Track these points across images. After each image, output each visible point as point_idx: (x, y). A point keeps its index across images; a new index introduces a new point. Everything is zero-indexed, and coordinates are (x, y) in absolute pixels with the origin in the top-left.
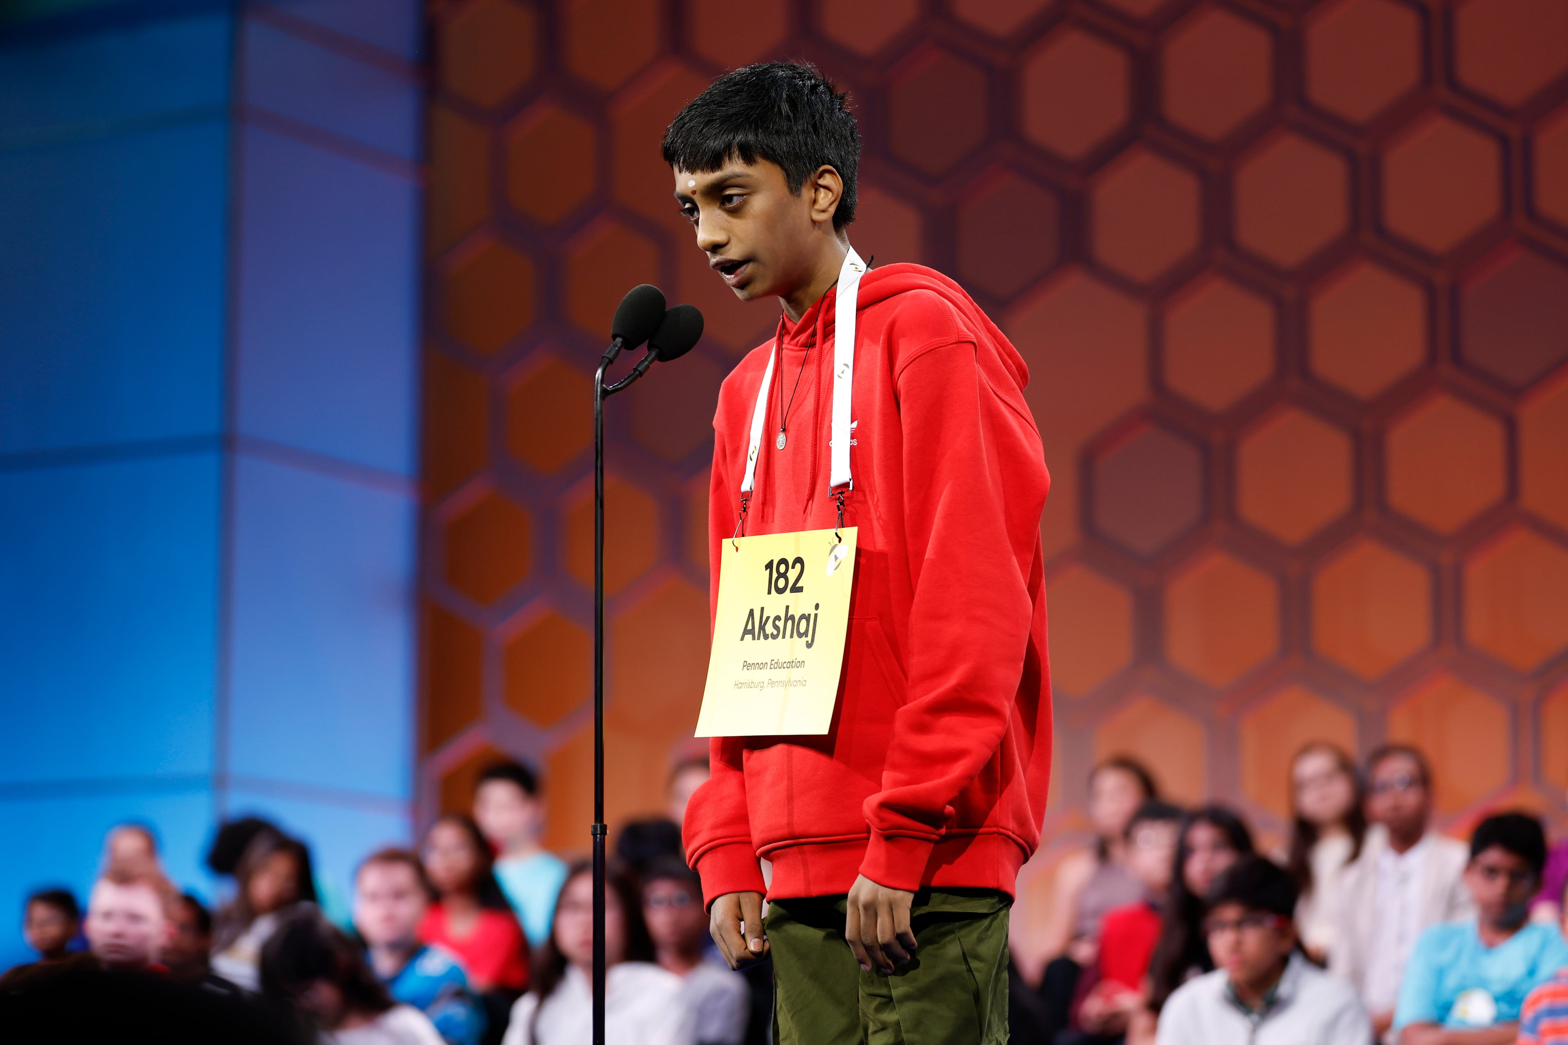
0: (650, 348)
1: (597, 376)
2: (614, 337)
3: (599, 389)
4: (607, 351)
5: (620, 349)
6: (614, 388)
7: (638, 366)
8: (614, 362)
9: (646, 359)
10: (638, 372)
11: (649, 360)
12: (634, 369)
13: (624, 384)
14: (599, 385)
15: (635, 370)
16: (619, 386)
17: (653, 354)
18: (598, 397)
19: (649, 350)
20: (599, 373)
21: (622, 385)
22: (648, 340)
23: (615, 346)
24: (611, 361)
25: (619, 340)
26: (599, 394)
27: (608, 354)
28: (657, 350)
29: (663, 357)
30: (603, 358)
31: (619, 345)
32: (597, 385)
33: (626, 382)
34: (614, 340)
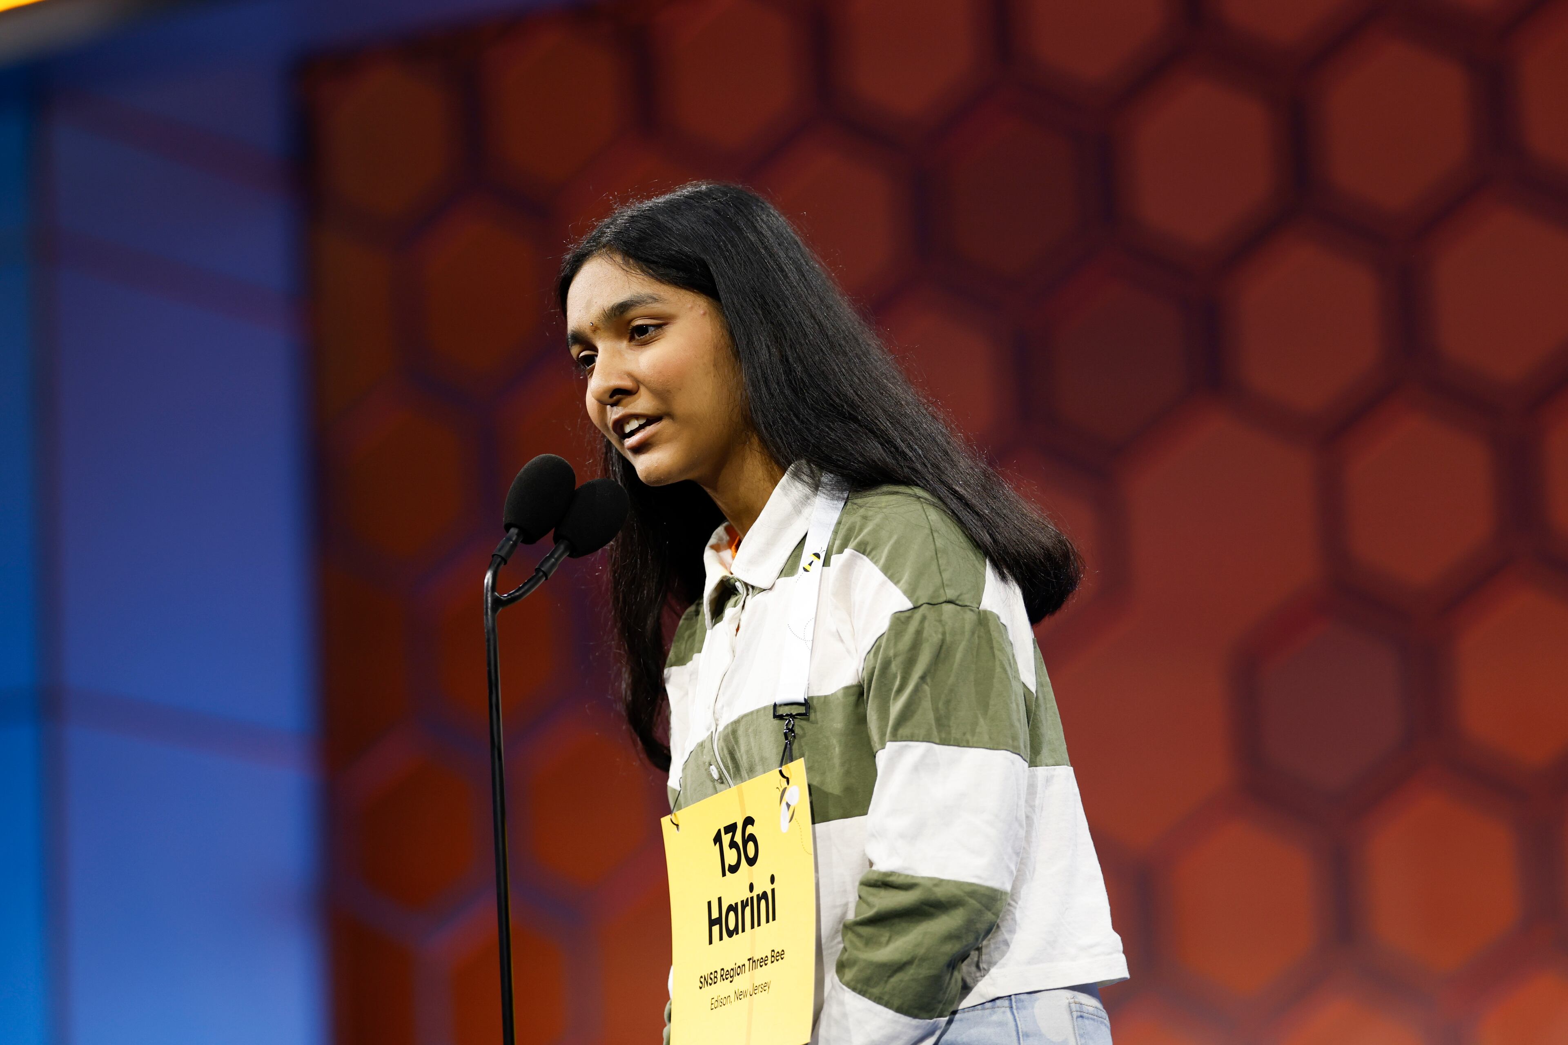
0: (557, 539)
1: (486, 581)
2: (508, 527)
3: (489, 599)
4: (499, 547)
5: (515, 543)
6: (509, 597)
8: (508, 562)
9: (552, 556)
10: (541, 574)
11: (556, 556)
12: (536, 569)
13: (523, 590)
14: (490, 594)
15: (538, 570)
16: (517, 594)
17: (562, 548)
18: (489, 610)
19: (556, 544)
20: (488, 577)
21: (521, 592)
22: (553, 529)
23: (510, 539)
24: (504, 561)
25: (513, 531)
26: (489, 605)
27: (500, 550)
28: (566, 542)
29: (574, 552)
30: (493, 556)
31: (514, 539)
32: (487, 594)
33: (526, 588)
34: (508, 531)
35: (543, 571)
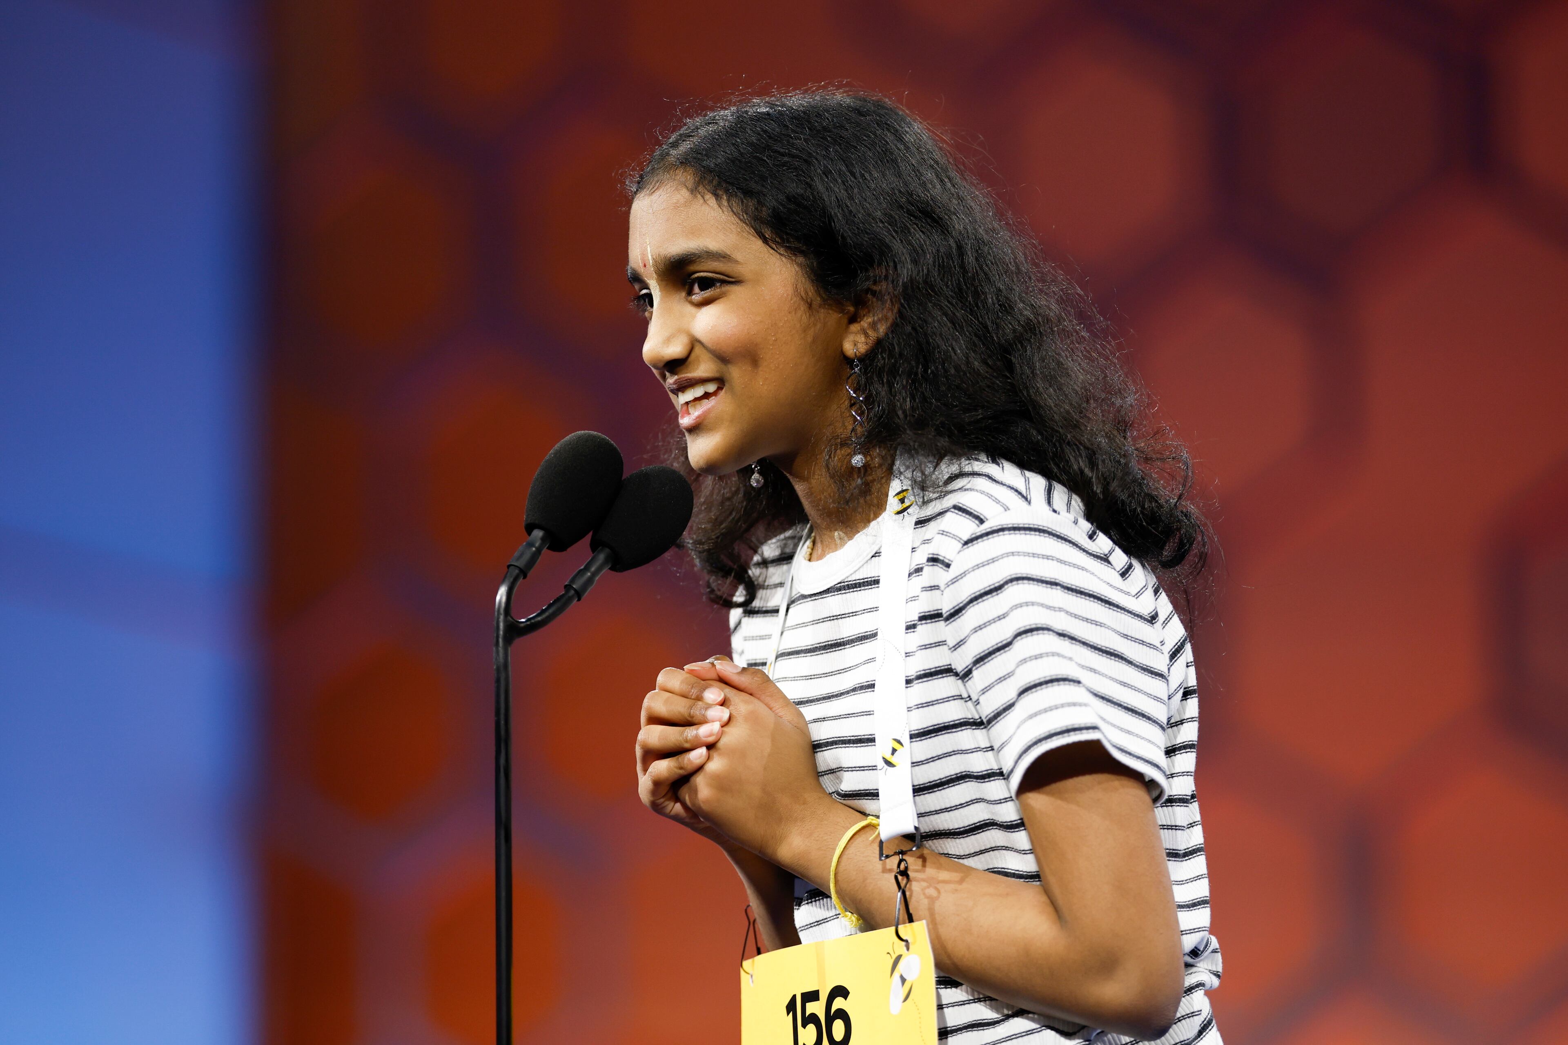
0: (595, 546)
1: (498, 598)
2: (529, 529)
3: (501, 625)
4: (516, 554)
5: (539, 551)
6: (528, 623)
7: (573, 581)
8: (528, 575)
9: (587, 568)
10: (572, 592)
11: (593, 569)
12: (566, 586)
13: (547, 614)
14: (502, 617)
15: (568, 587)
16: (539, 619)
17: (601, 557)
18: (501, 640)
19: (593, 551)
20: (502, 594)
21: (544, 616)
22: (591, 534)
23: (531, 545)
24: (523, 573)
25: (538, 534)
26: (501, 633)
27: (518, 559)
28: (607, 550)
29: (618, 564)
30: (509, 566)
31: (537, 545)
32: (498, 618)
33: (551, 611)
34: (529, 533)
35: (575, 590)
